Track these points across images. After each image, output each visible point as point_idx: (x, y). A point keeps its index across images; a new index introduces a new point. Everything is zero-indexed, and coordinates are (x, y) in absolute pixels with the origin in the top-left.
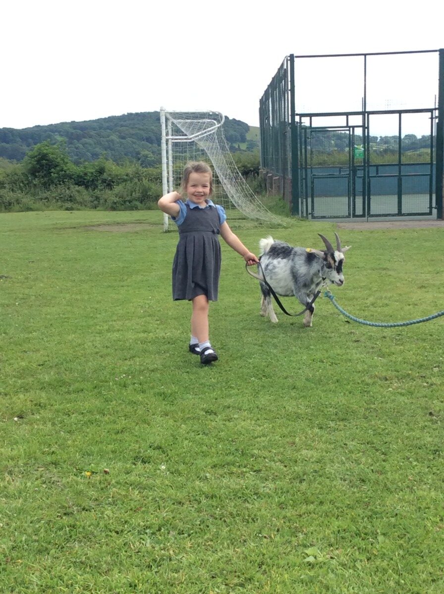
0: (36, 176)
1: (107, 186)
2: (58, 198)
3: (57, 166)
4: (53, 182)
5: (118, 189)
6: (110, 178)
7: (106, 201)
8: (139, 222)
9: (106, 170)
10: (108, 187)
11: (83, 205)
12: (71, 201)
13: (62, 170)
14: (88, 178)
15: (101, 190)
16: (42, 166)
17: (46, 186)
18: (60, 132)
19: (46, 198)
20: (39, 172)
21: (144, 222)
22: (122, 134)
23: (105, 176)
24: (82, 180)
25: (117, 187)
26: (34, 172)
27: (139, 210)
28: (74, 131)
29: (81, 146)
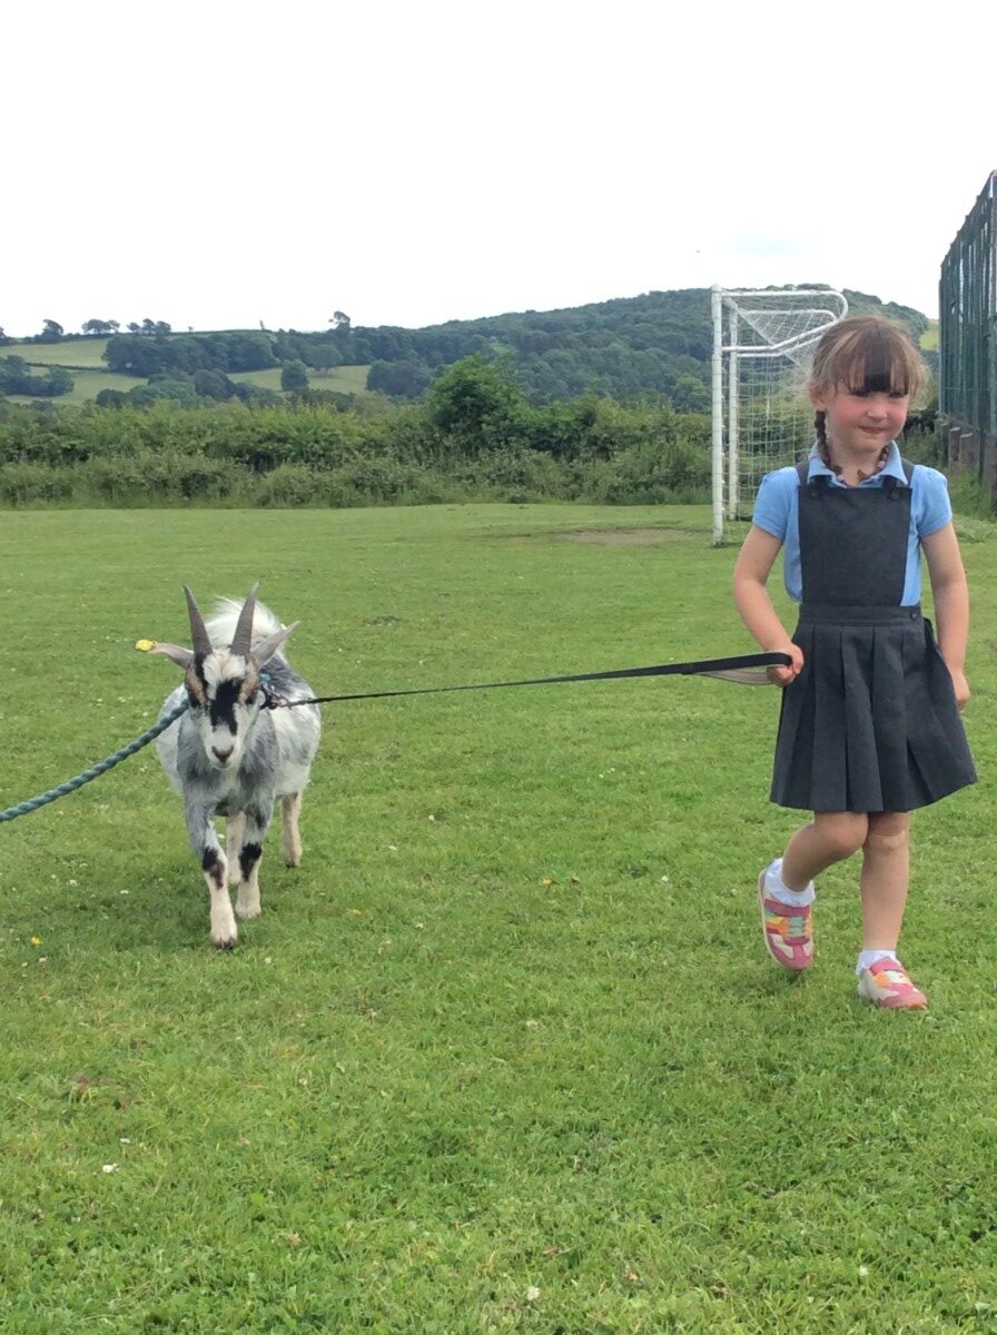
0: (450, 431)
1: (598, 451)
2: (493, 476)
3: (494, 408)
4: (484, 443)
5: (622, 458)
6: (605, 435)
7: (595, 483)
8: (664, 526)
9: (599, 418)
10: (600, 455)
11: (547, 492)
12: (521, 482)
13: (505, 418)
14: (560, 434)
15: (586, 460)
16: (463, 408)
17: (470, 450)
18: (500, 335)
19: (470, 477)
20: (456, 421)
21: (674, 526)
22: (639, 340)
23: (595, 430)
24: (546, 438)
25: (622, 455)
26: (445, 421)
27: (667, 503)
28: (531, 333)
29: (546, 365)
